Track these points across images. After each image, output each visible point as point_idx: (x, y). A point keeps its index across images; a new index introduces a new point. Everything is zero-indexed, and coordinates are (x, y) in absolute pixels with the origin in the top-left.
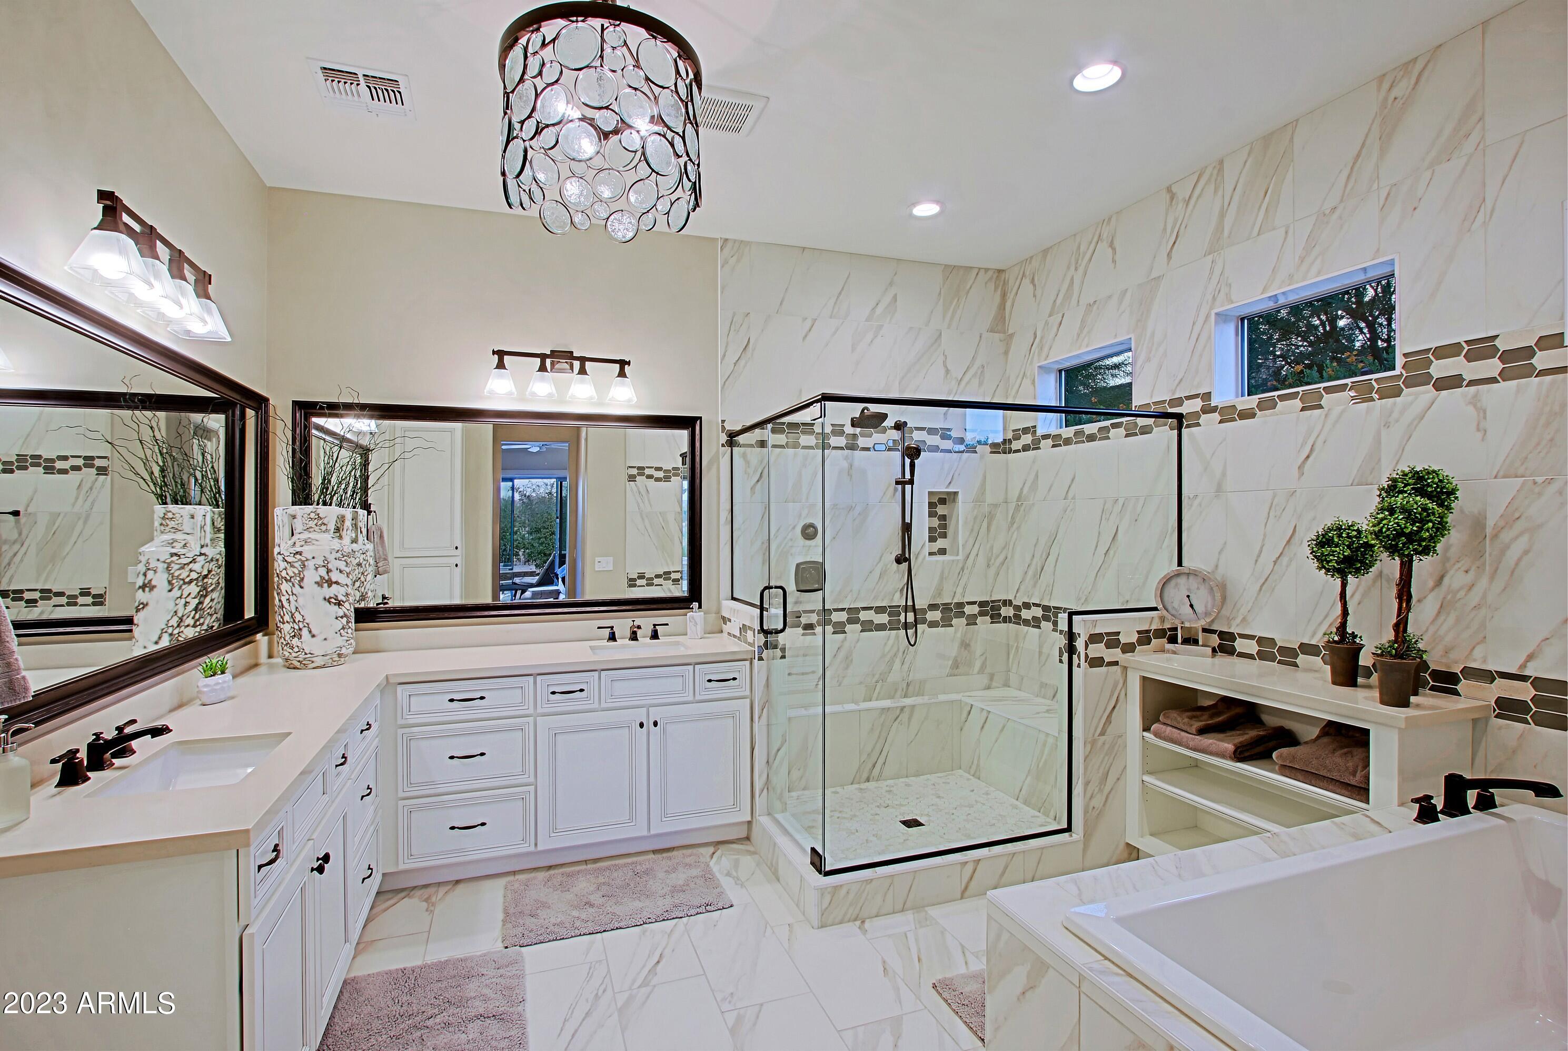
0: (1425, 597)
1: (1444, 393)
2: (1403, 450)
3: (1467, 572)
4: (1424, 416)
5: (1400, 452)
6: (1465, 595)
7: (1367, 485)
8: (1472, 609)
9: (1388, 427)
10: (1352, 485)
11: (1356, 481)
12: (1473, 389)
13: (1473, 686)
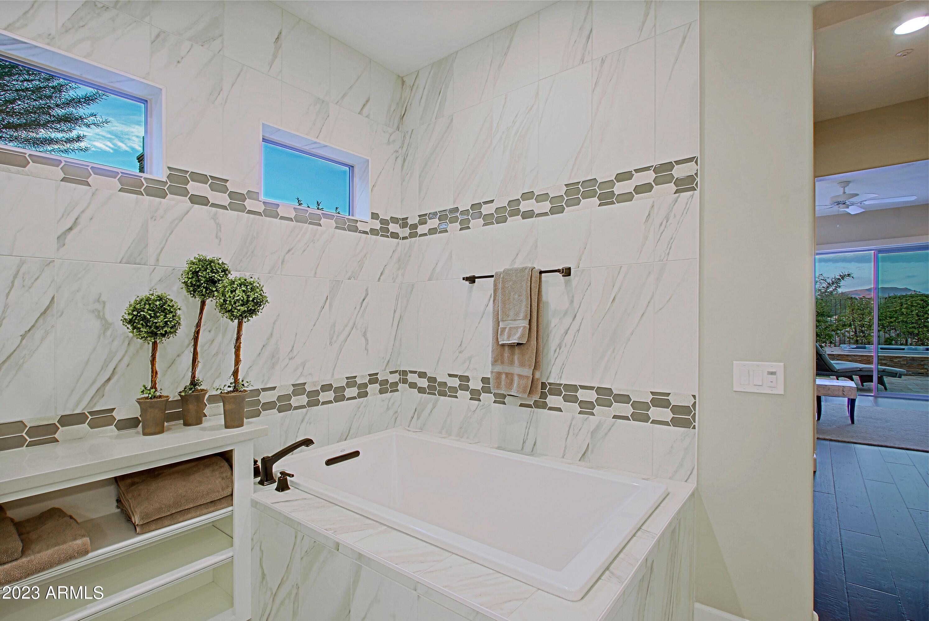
0: (183, 353)
1: (196, 206)
2: (166, 241)
3: (210, 331)
4: (182, 219)
5: (164, 242)
6: (209, 347)
7: (135, 264)
8: (213, 356)
9: (155, 220)
10: (120, 263)
11: (124, 260)
12: (214, 209)
13: (214, 407)
